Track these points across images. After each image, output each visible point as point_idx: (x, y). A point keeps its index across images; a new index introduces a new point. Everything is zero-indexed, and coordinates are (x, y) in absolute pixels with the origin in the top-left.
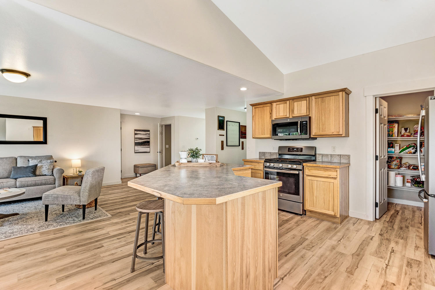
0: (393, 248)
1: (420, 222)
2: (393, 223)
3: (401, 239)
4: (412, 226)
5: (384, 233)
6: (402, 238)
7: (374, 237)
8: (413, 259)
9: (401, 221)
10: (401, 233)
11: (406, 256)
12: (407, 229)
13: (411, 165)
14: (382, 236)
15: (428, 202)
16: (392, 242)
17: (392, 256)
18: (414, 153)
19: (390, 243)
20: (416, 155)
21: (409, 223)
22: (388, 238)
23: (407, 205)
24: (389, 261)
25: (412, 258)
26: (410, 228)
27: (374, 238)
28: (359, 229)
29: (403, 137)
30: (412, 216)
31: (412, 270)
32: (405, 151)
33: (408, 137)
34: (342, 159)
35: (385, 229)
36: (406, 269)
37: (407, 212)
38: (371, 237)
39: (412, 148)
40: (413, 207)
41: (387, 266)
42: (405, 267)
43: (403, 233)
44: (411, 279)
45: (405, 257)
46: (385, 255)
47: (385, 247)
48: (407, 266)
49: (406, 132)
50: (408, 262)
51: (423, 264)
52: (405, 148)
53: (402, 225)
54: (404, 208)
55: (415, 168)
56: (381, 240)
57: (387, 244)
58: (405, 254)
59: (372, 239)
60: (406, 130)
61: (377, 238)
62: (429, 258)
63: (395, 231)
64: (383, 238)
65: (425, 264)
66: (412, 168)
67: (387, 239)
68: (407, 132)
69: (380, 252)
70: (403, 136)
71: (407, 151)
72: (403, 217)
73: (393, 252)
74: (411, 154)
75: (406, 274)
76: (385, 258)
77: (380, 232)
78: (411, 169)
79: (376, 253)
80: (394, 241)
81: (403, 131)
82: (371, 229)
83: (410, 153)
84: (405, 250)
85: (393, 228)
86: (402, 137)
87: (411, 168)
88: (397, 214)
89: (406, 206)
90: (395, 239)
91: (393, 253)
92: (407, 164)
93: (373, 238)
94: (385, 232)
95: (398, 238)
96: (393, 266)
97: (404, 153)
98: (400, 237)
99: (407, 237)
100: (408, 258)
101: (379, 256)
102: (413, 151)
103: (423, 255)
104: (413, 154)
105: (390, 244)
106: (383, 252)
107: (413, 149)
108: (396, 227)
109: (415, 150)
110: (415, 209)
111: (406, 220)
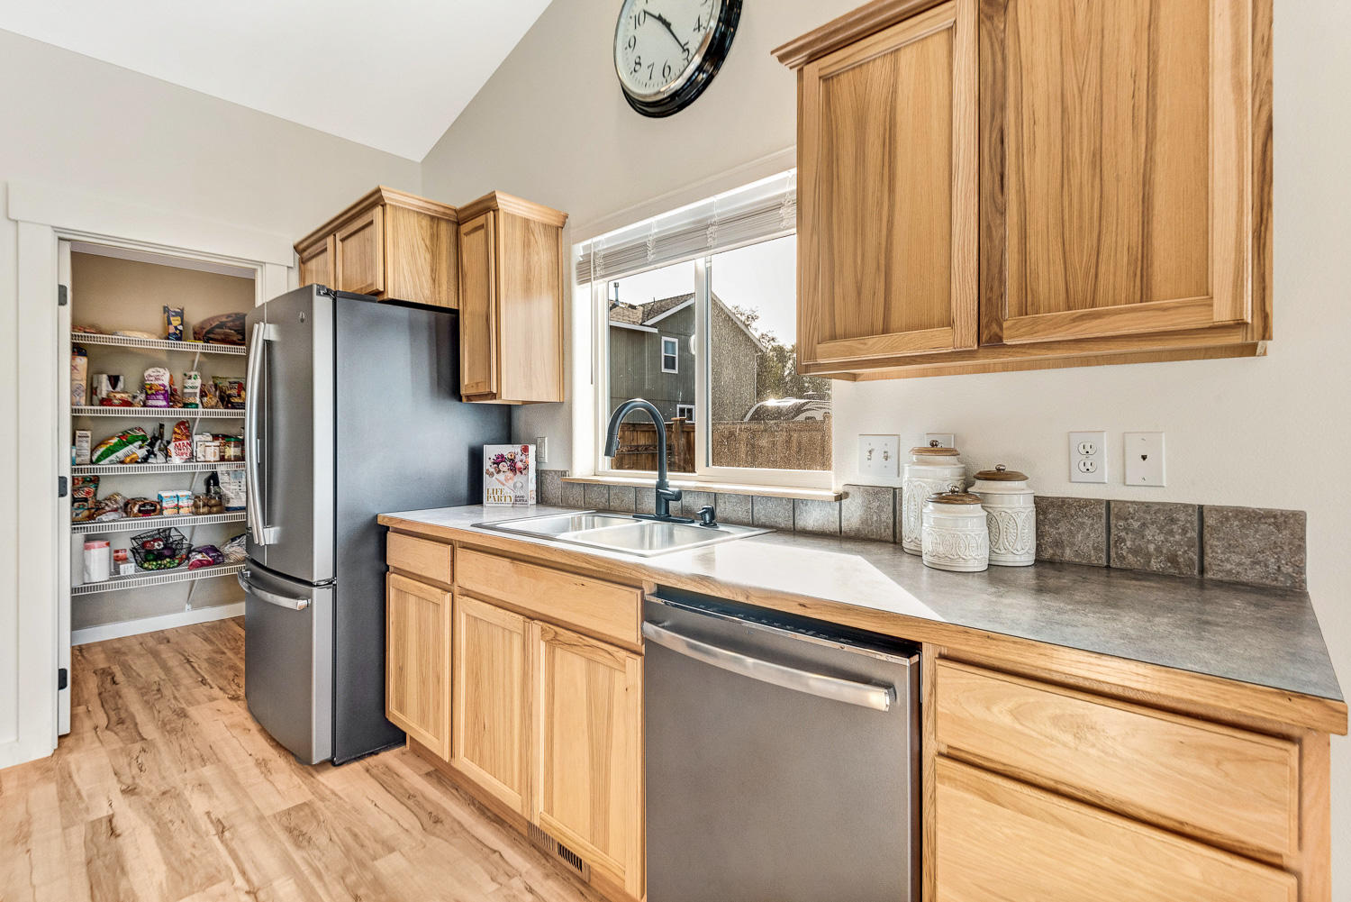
0: (208, 813)
1: (200, 679)
2: (129, 723)
3: (202, 767)
4: (190, 703)
5: (134, 778)
6: (204, 761)
7: (113, 816)
8: (289, 809)
9: (146, 701)
10: (183, 742)
11: (268, 813)
12: (187, 721)
13: (134, 501)
14: (137, 794)
15: (309, 606)
16: (187, 793)
17: (234, 844)
18: (145, 460)
19: (186, 800)
20: (150, 465)
21: (175, 698)
22: (163, 789)
23: (119, 639)
24: (243, 873)
25: (284, 807)
26: (191, 711)
27: (120, 823)
28: (21, 825)
29: (108, 408)
30: (161, 668)
31: (318, 848)
32: (114, 455)
33: (125, 408)
35: (123, 761)
36: (303, 858)
37: (138, 662)
38: (104, 827)
39: (140, 443)
40: (141, 640)
41: (255, 894)
42: (297, 856)
43: (189, 741)
44: (343, 878)
45: (264, 818)
46: (210, 859)
47: (183, 829)
48: (298, 846)
49: (114, 388)
50: (290, 830)
51: (319, 804)
52: (116, 444)
53: (161, 716)
54: (117, 652)
55: (148, 507)
56: (147, 812)
57: (182, 814)
58: (258, 809)
59: (113, 833)
60: (114, 381)
61: (131, 814)
62: (313, 776)
63: (163, 748)
64: (148, 799)
65: (323, 802)
66: (140, 511)
67: (164, 793)
68: (118, 389)
69: (190, 861)
70: (104, 402)
71: (121, 454)
72: (140, 686)
73: (224, 827)
74: (134, 466)
75: (319, 876)
76: (224, 873)
77: (119, 781)
78: (135, 516)
79: (183, 878)
80: (189, 787)
81: (105, 387)
82: (73, 792)
83: (131, 462)
84: (246, 795)
85: (146, 739)
86: (105, 408)
87: (136, 509)
88: (114, 682)
89: (117, 645)
90: (186, 775)
91: (227, 834)
92: (118, 498)
93: (114, 821)
94: (135, 770)
95: (193, 769)
96: (269, 882)
97: (112, 462)
98: (192, 759)
99: (211, 747)
100: (275, 816)
101: (197, 879)
102: (142, 453)
103: (297, 780)
104: (142, 462)
105: (190, 806)
106: (197, 853)
107: (141, 447)
108: (150, 730)
109: (148, 451)
110: (151, 643)
111: (159, 690)
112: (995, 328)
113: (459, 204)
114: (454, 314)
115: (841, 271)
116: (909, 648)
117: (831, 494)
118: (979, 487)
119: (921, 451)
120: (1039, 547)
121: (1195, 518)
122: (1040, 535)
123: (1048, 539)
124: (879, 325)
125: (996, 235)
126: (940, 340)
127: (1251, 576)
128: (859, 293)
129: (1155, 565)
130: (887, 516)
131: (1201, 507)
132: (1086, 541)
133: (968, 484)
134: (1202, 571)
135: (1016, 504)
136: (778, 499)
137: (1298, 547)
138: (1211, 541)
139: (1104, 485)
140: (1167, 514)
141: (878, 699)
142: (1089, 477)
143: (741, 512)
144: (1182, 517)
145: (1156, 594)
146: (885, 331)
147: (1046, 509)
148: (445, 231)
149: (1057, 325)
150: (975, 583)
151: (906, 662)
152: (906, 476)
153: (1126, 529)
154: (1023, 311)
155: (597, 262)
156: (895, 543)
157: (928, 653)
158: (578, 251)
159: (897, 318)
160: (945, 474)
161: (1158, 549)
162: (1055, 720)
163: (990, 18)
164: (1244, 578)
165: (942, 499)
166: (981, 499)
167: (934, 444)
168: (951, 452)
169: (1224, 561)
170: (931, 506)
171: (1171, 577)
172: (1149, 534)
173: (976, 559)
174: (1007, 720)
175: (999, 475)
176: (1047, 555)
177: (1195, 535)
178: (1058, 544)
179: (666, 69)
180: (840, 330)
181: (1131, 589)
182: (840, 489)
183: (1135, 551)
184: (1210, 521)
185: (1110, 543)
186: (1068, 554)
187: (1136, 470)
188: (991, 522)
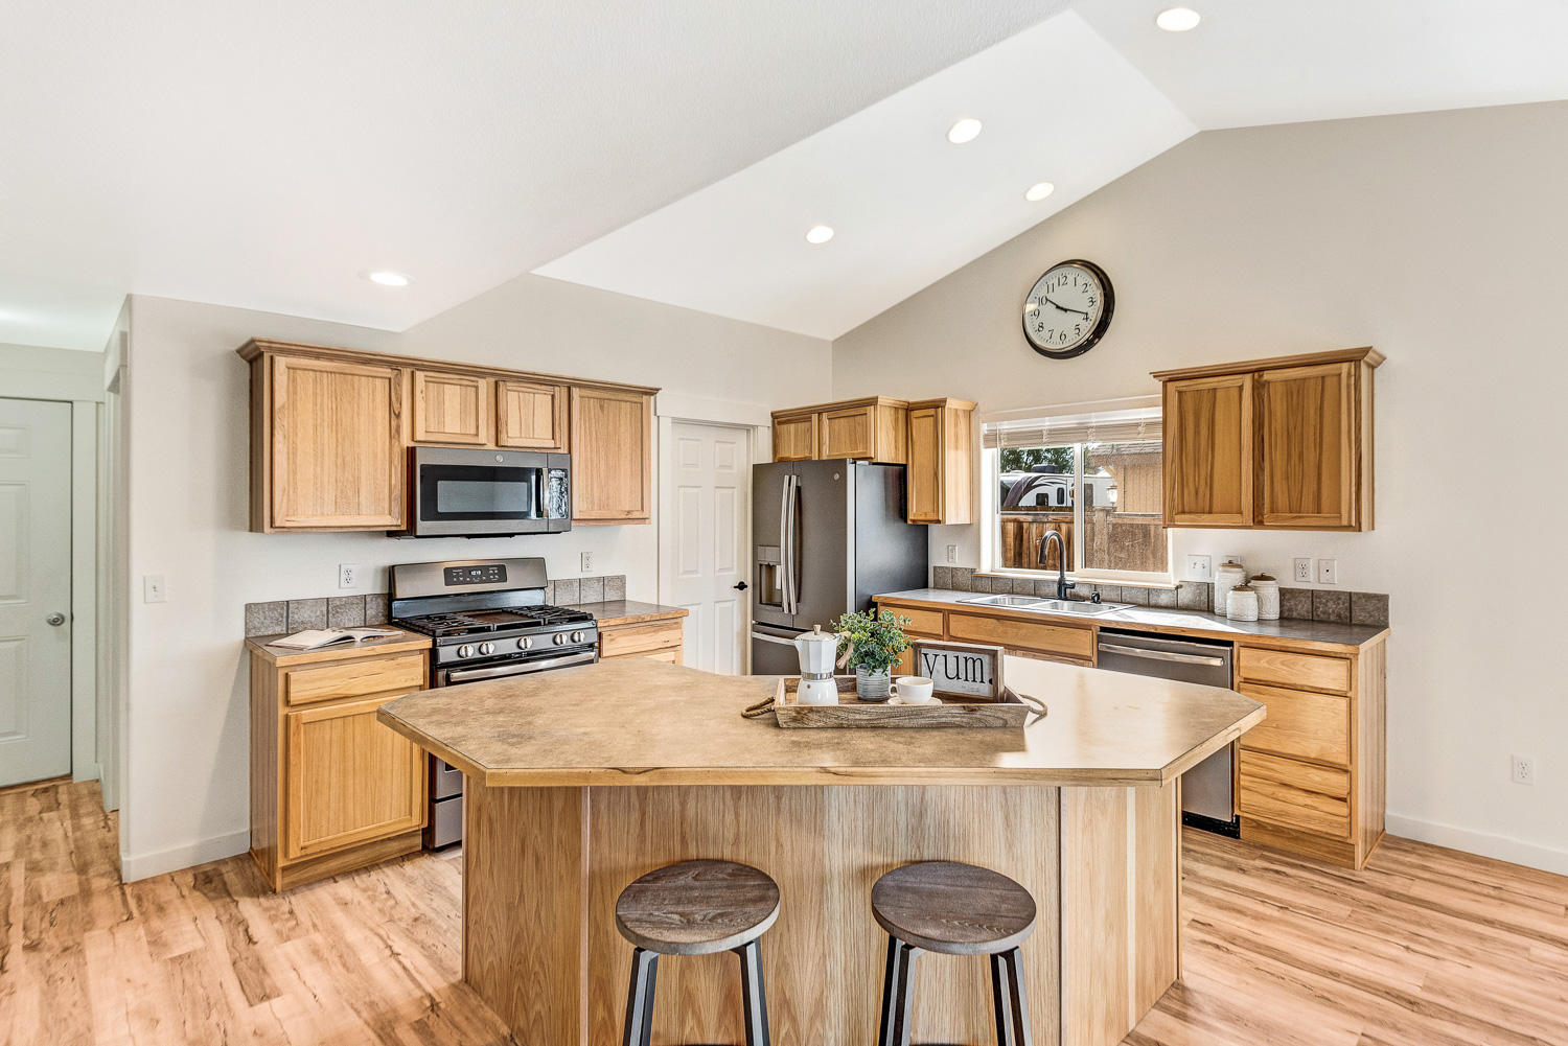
34: (607, 589)
112: (1260, 518)
113: (912, 400)
114: (905, 466)
115: (1187, 482)
116: (1230, 644)
117: (1173, 587)
118: (1253, 583)
119: (1224, 565)
120: (1281, 612)
121: (1348, 598)
122: (1281, 606)
123: (1286, 608)
124: (1207, 509)
125: (1261, 478)
126: (1237, 519)
127: (1369, 622)
128: (1197, 493)
129: (1332, 618)
130: (1204, 597)
131: (1350, 593)
132: (1303, 608)
133: (1247, 582)
134: (1351, 620)
135: (1270, 591)
136: (1139, 588)
137: (1386, 610)
138: (1354, 607)
139: (1310, 583)
140: (1336, 596)
141: (1217, 662)
142: (1304, 579)
143: (1114, 595)
144: (1343, 598)
145: (1332, 628)
146: (1210, 512)
147: (1283, 592)
148: (901, 414)
149: (1285, 519)
150: (1252, 624)
151: (1228, 649)
152: (1217, 577)
153: (1320, 603)
154: (1272, 511)
155: (1002, 436)
156: (1208, 611)
157: (1236, 645)
158: (985, 428)
159: (1215, 508)
160: (1237, 577)
161: (1333, 612)
162: (1282, 663)
163: (1258, 388)
164: (1366, 623)
165: (1236, 589)
166: (1253, 589)
167: (1230, 562)
168: (1240, 566)
169: (1360, 616)
170: (1231, 592)
171: (1338, 623)
172: (1329, 604)
173: (1252, 615)
174: (1265, 665)
175: (1263, 578)
176: (1286, 615)
177: (1347, 605)
178: (1290, 610)
179: (1063, 336)
180: (1186, 509)
181: (1321, 626)
182: (1178, 584)
183: (1324, 613)
184: (1354, 599)
185: (1314, 609)
186: (1295, 614)
187: (1324, 577)
188: (1259, 599)
